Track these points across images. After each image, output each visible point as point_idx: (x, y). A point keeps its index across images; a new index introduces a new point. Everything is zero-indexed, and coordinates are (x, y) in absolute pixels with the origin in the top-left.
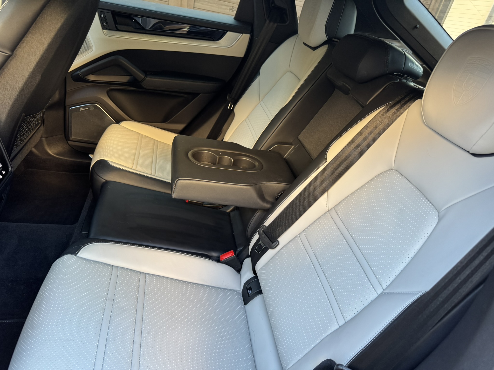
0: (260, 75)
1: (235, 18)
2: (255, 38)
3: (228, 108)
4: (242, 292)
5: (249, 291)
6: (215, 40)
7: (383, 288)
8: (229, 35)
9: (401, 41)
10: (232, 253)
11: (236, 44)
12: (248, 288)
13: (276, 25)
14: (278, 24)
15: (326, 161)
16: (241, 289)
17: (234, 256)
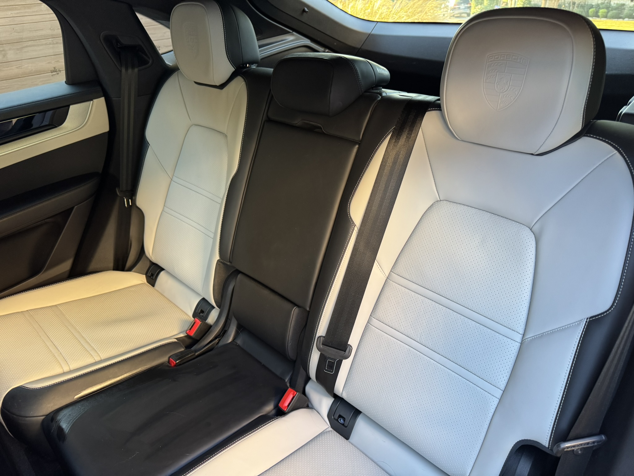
0: (149, 145)
1: (67, 82)
2: (114, 99)
3: (126, 205)
4: (332, 427)
5: (340, 420)
6: (57, 126)
7: (520, 333)
8: (74, 109)
9: (294, 33)
10: (292, 392)
11: (91, 118)
12: (336, 418)
13: (136, 70)
14: (139, 68)
15: (355, 225)
16: (328, 425)
17: (297, 393)
